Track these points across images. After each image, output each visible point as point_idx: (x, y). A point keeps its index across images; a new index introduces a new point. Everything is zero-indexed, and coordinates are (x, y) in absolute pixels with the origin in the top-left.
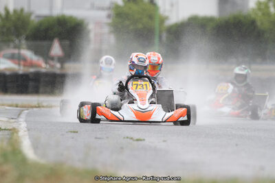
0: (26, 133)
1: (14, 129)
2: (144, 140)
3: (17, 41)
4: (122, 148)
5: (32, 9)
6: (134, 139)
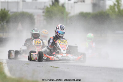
0: (6, 64)
1: (1, 62)
2: (59, 68)
3: (2, 23)
4: (49, 71)
5: (9, 9)
6: (55, 67)
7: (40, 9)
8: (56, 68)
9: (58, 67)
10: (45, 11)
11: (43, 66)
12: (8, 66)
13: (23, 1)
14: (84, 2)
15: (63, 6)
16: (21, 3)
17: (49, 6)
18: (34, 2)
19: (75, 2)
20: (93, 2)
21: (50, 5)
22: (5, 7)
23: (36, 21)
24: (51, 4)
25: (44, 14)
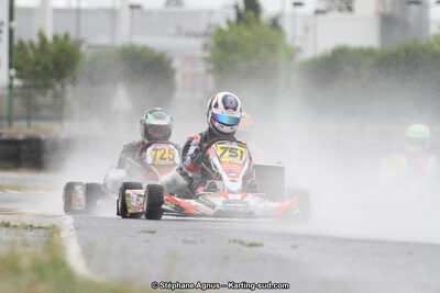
0: (73, 233)
1: (54, 227)
2: (261, 245)
3: (58, 87)
4: (226, 258)
5: (83, 36)
6: (247, 243)
7: (196, 35)
8: (251, 245)
9: (259, 242)
10: (211, 41)
11: (203, 241)
12: (79, 241)
13: (133, 7)
14: (350, 9)
15: (275, 23)
16: (126, 15)
17: (224, 26)
18: (172, 9)
19: (318, 12)
20: (381, 10)
21: (229, 23)
22: (68, 27)
23: (178, 78)
24: (232, 16)
25: (207, 54)
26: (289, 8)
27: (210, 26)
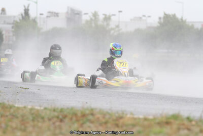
7: (10, 24)
8: (25, 89)
9: (28, 88)
10: (14, 26)
11: (10, 87)
14: (58, 16)
15: (34, 21)
18: (2, 15)
19: (47, 17)
20: (67, 16)
21: (20, 20)
23: (4, 37)
24: (21, 18)
25: (13, 30)
26: (39, 15)
27: (14, 21)
